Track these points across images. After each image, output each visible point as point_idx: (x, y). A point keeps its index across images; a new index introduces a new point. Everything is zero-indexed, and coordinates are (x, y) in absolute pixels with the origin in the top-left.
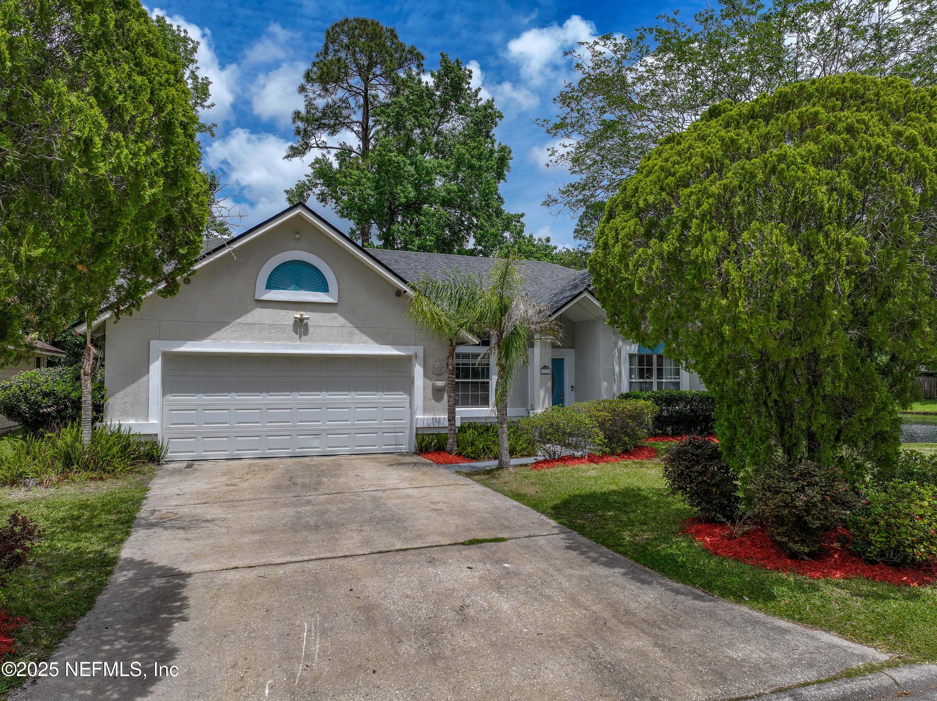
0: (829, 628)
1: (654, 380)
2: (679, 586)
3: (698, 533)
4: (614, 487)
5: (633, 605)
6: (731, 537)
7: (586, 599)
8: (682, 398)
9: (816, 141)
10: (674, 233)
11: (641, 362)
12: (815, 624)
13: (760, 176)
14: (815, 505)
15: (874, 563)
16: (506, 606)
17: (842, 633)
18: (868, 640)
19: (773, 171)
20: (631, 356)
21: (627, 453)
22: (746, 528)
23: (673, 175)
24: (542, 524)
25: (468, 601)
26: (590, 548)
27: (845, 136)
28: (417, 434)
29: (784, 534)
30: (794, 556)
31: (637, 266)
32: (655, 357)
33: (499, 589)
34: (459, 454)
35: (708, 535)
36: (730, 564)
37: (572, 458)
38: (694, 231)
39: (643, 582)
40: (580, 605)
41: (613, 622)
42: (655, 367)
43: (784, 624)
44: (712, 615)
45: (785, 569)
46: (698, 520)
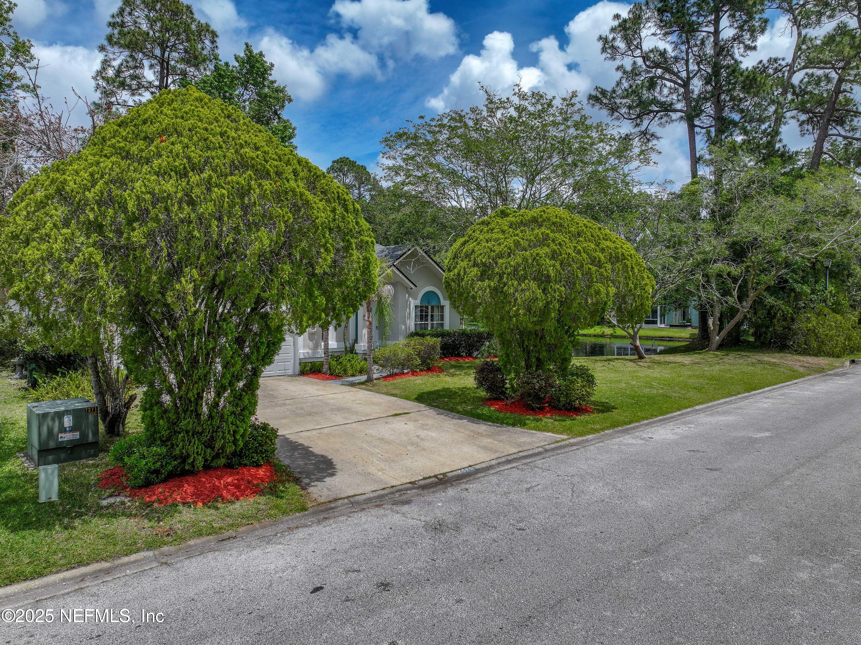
0: (549, 431)
1: (429, 322)
2: (491, 423)
3: (492, 405)
4: (437, 388)
5: (480, 431)
6: (506, 405)
7: (462, 430)
8: (448, 334)
9: (548, 246)
10: (496, 279)
11: (421, 311)
12: (544, 431)
13: (530, 261)
14: (542, 388)
15: (562, 410)
16: (434, 435)
17: (553, 432)
18: (560, 434)
19: (535, 259)
20: (416, 307)
21: (429, 369)
22: (513, 400)
23: (494, 251)
24: (419, 406)
25: (418, 434)
26: (448, 414)
27: (558, 247)
28: (300, 363)
29: (530, 401)
30: (533, 409)
31: (479, 289)
32: (430, 307)
33: (425, 429)
34: (331, 374)
35: (497, 405)
36: (508, 415)
37: (403, 374)
38: (505, 280)
39: (477, 423)
40: (460, 432)
41: (476, 436)
42: (430, 314)
43: (534, 432)
44: (509, 431)
45: (530, 415)
46: (489, 399)
